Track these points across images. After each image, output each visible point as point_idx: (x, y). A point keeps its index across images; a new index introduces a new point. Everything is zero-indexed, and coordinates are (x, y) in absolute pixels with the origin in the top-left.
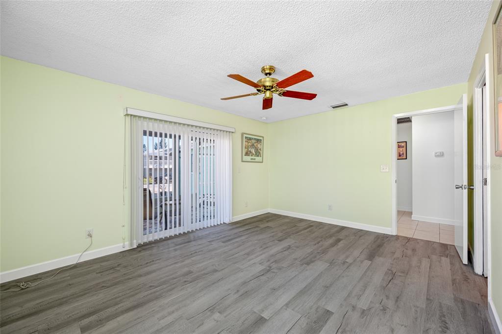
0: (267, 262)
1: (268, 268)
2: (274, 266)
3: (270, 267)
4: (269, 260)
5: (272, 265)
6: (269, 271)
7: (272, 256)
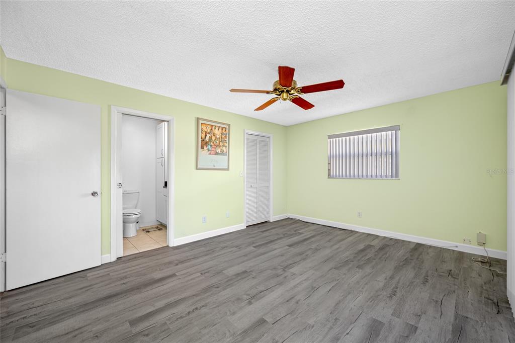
0: (287, 276)
1: (286, 269)
2: (280, 272)
3: (284, 270)
4: (285, 277)
5: (282, 273)
6: (286, 267)
7: (280, 284)
